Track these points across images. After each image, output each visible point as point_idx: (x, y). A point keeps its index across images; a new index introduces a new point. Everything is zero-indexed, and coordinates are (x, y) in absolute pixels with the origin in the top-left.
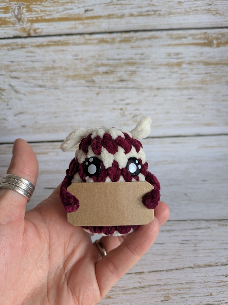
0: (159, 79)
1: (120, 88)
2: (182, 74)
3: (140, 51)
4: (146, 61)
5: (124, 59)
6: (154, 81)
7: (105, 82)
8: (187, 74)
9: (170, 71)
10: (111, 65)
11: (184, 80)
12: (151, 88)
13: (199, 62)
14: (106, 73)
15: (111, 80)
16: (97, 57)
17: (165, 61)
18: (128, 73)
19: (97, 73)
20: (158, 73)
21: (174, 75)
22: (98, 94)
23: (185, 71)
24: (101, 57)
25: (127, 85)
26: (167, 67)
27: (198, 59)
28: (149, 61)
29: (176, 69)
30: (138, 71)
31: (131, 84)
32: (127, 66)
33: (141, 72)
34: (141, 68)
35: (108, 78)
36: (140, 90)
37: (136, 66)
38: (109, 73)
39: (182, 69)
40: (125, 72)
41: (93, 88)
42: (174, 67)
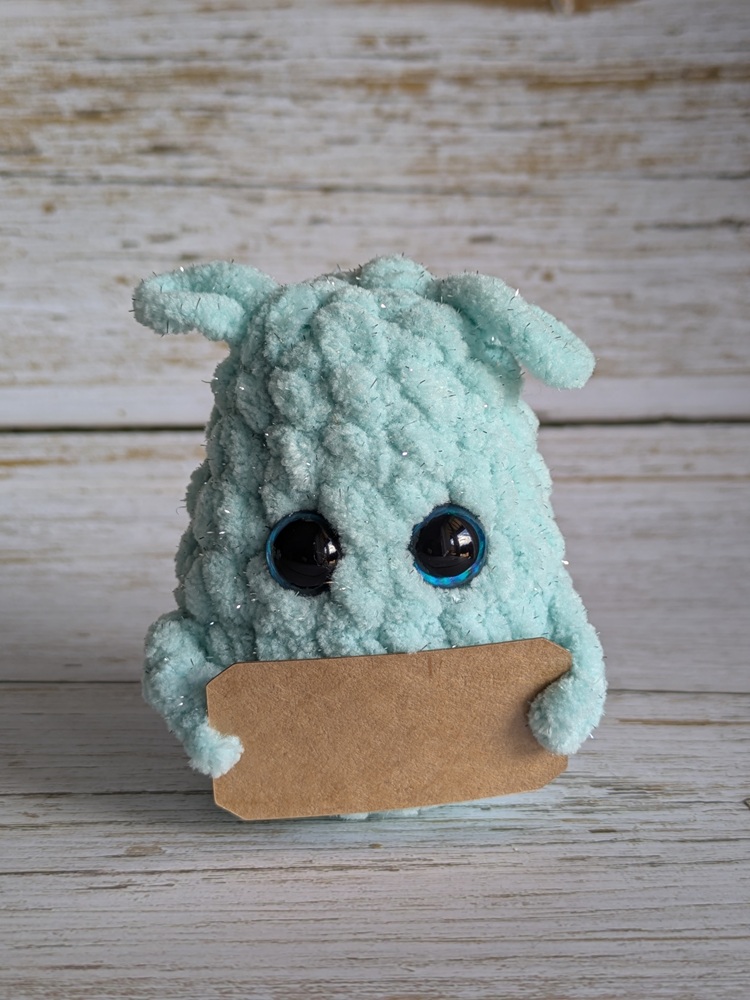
0: (330, 142)
1: (153, 182)
2: (433, 125)
3: (238, 24)
4: (266, 65)
5: (172, 57)
6: (308, 151)
7: (87, 152)
8: (454, 126)
9: (378, 113)
10: (112, 84)
11: (445, 153)
12: (293, 185)
13: (504, 77)
14: (92, 115)
15: (113, 144)
16: (54, 47)
17: (352, 68)
18: (187, 114)
19: (49, 116)
20: (323, 116)
21: (397, 131)
22: (49, 208)
23: (447, 113)
24: (72, 50)
25: (182, 167)
26: (361, 92)
27: (502, 63)
28: (280, 65)
29: (403, 102)
30: (234, 109)
31: (202, 166)
32: (185, 88)
33: (246, 110)
34: (246, 94)
35: (98, 137)
36: (246, 191)
37: (224, 87)
38: (106, 116)
39: (429, 104)
40: (177, 110)
41: (27, 183)
42: (395, 92)
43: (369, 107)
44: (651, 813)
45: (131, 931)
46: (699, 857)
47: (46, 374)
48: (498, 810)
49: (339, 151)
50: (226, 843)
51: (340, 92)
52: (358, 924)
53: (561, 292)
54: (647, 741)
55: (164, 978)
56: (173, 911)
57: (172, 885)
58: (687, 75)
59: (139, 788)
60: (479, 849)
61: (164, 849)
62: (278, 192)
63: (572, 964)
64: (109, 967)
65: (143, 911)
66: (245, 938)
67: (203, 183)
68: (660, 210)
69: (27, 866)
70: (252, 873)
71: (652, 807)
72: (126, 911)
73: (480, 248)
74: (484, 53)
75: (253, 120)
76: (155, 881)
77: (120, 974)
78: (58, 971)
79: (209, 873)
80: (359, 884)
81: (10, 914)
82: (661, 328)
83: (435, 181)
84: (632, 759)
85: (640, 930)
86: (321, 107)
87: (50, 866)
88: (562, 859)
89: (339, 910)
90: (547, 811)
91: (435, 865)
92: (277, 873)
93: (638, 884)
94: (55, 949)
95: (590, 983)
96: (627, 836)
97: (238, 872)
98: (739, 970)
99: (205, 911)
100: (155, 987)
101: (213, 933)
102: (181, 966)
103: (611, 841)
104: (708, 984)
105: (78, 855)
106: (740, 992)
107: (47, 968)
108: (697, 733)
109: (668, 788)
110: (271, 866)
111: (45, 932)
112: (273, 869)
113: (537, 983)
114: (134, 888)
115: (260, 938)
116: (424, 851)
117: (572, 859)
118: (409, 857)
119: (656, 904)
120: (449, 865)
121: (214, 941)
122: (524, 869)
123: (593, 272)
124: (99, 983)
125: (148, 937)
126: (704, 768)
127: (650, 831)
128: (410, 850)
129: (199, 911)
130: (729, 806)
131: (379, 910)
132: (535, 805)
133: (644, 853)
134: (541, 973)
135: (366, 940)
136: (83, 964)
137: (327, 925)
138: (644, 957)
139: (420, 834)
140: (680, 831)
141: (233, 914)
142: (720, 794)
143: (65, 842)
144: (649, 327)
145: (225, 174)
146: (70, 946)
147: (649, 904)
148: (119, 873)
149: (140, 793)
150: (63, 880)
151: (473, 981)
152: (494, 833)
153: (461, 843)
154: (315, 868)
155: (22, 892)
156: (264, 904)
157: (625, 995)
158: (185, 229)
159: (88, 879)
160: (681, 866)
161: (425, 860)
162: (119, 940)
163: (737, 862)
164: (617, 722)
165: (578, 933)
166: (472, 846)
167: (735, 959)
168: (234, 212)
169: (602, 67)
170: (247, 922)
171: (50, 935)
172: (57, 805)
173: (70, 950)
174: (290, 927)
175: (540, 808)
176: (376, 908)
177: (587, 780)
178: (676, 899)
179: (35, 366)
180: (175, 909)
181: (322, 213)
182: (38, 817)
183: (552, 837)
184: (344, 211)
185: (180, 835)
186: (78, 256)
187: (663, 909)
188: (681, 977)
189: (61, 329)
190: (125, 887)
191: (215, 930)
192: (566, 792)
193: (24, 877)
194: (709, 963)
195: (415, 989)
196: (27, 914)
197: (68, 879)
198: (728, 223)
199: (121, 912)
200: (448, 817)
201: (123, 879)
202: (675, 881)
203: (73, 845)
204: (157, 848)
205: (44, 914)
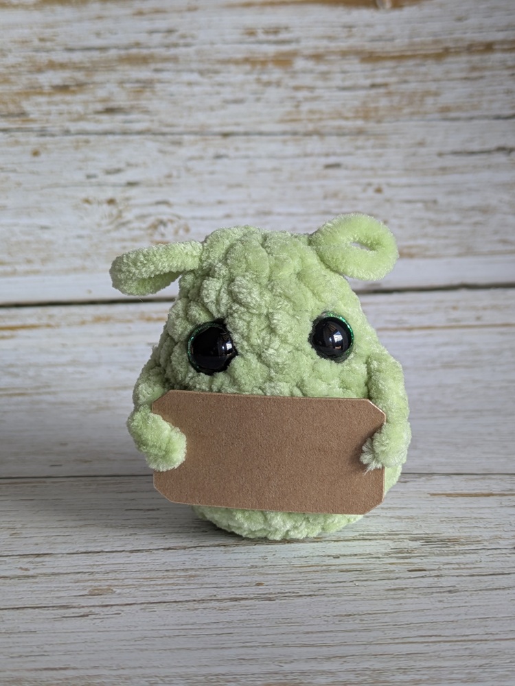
1: (106, 133)
2: (297, 88)
3: (162, 24)
4: (181, 51)
5: (117, 47)
6: (212, 109)
7: (61, 114)
8: (311, 89)
9: (258, 81)
10: (77, 67)
11: (305, 107)
12: (202, 133)
13: (344, 54)
14: (63, 89)
15: (79, 108)
16: (36, 43)
17: (240, 51)
18: (128, 85)
19: (34, 90)
20: (221, 85)
21: (272, 93)
22: (36, 154)
23: (307, 80)
24: (48, 44)
25: (125, 122)
26: (248, 67)
27: (343, 45)
28: (191, 50)
29: (276, 74)
30: (160, 81)
31: (138, 121)
32: (127, 67)
33: (169, 82)
34: (168, 70)
35: (67, 103)
36: (169, 137)
37: (153, 66)
38: (73, 88)
39: (294, 74)
40: (121, 83)
41: (20, 137)
42: (270, 66)
43: (252, 77)
44: (450, 557)
45: (89, 644)
46: (483, 586)
47: (37, 267)
48: (345, 558)
49: (233, 108)
50: (157, 585)
51: (232, 68)
52: (246, 636)
53: (388, 200)
54: (449, 508)
55: (111, 675)
56: (120, 631)
57: (119, 614)
58: (471, 49)
59: (99, 549)
60: (331, 585)
61: (114, 590)
62: (192, 138)
63: (392, 659)
64: (74, 669)
65: (99, 631)
66: (168, 647)
67: (140, 133)
68: (455, 143)
69: (21, 603)
70: (175, 604)
71: (451, 553)
72: (89, 632)
73: (331, 172)
74: (330, 38)
75: (173, 89)
76: (107, 611)
77: (82, 673)
78: (40, 672)
79: (145, 605)
80: (248, 610)
81: (8, 635)
82: (457, 223)
83: (298, 127)
84: (438, 520)
85: (440, 636)
86: (219, 78)
87: (36, 603)
88: (389, 590)
89: (234, 627)
90: (379, 558)
91: (301, 596)
92: (191, 604)
93: (440, 605)
94: (37, 657)
95: (404, 672)
96: (433, 573)
97: (165, 604)
98: (508, 661)
99: (141, 630)
100: (105, 681)
101: (146, 644)
102: (123, 667)
103: (422, 577)
104: (486, 670)
105: (56, 595)
106: (507, 675)
107: (32, 670)
108: (484, 501)
109: (462, 540)
110: (188, 599)
111: (31, 646)
112: (189, 601)
113: (367, 672)
114: (93, 616)
115: (178, 647)
116: (293, 587)
117: (395, 590)
118: (283, 591)
119: (451, 618)
120: (310, 595)
121: (146, 650)
122: (362, 597)
123: (410, 186)
124: (67, 679)
125: (102, 648)
126: (488, 526)
127: (449, 569)
128: (284, 586)
129: (137, 630)
130: (504, 551)
131: (261, 627)
132: (370, 554)
133: (445, 584)
134: (371, 665)
135: (251, 647)
136: (57, 666)
137: (225, 637)
138: (443, 654)
139: (290, 575)
140: (470, 569)
141: (160, 632)
142: (498, 543)
143: (47, 587)
144: (449, 223)
145: (155, 126)
146: (48, 655)
147: (447, 618)
148: (83, 607)
149: (99, 552)
150: (45, 612)
151: (323, 672)
152: (342, 573)
153: (319, 581)
154: (217, 600)
155: (16, 621)
156: (182, 625)
157: (428, 679)
158: (129, 165)
159: (62, 611)
160: (471, 592)
161: (294, 593)
162: (81, 651)
163: (509, 588)
164: (429, 496)
165: (397, 638)
166: (327, 582)
167: (505, 654)
168: (161, 151)
169: (412, 44)
170: (170, 637)
171: (35, 649)
172: (43, 562)
173: (48, 658)
174: (200, 639)
175: (374, 556)
176: (259, 625)
177: (407, 536)
178: (466, 614)
179: (29, 261)
180: (121, 629)
181: (223, 152)
182: (29, 570)
183: (381, 575)
184: (237, 149)
185: (126, 580)
186: (57, 185)
187: (457, 621)
188: (467, 667)
189: (46, 236)
190: (87, 616)
191: (148, 642)
192: (392, 544)
193: (18, 611)
194: (487, 657)
195: (283, 678)
196: (19, 635)
197: (48, 612)
198: (501, 149)
199: (84, 632)
200: (310, 563)
201: (86, 610)
202: (466, 602)
203: (52, 589)
204: (110, 589)
205: (31, 635)
